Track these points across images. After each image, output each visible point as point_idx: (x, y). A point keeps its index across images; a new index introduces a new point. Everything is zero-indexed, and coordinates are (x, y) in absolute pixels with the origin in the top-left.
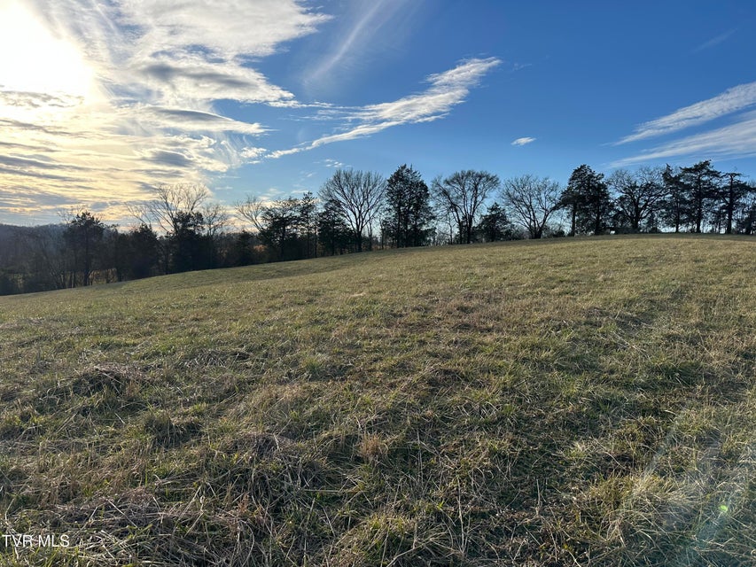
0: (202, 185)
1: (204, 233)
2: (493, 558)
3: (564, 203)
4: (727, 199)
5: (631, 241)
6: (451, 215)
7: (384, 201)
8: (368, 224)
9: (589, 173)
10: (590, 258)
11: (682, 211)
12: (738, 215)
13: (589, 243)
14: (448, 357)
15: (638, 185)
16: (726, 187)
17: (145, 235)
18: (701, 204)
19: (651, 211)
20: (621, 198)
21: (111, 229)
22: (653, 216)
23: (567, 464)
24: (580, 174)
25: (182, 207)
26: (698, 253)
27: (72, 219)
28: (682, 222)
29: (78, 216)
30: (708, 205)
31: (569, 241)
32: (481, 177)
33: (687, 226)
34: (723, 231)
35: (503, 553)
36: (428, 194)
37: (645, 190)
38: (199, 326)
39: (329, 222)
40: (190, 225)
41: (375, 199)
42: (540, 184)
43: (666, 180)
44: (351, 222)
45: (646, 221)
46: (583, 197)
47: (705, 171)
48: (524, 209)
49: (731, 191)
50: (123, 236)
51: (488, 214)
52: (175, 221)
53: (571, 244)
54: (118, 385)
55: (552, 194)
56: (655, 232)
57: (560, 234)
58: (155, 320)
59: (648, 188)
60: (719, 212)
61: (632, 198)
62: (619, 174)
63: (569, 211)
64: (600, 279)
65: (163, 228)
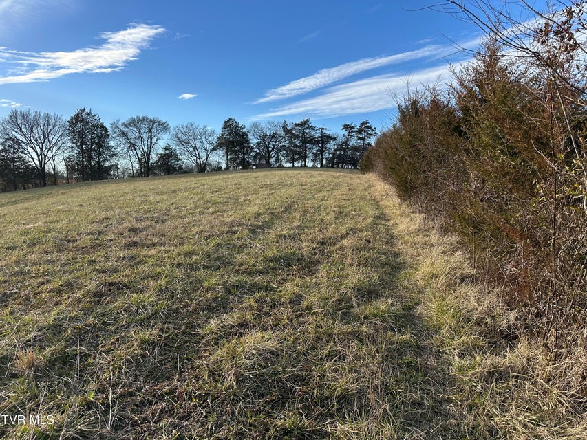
2: (136, 425)
3: (219, 146)
4: (320, 145)
5: (265, 173)
6: (131, 153)
7: (66, 139)
8: (51, 161)
9: (235, 124)
10: (237, 186)
11: (295, 153)
12: (327, 155)
13: (238, 175)
14: (115, 271)
15: (268, 134)
16: (319, 137)
18: (306, 148)
19: (277, 153)
20: (258, 143)
22: (278, 156)
23: (203, 337)
24: (229, 124)
26: (303, 180)
28: (295, 160)
30: (310, 149)
31: (225, 174)
32: (154, 122)
33: (299, 162)
34: (319, 166)
35: (144, 420)
36: (108, 135)
37: (272, 138)
39: (8, 159)
41: (56, 137)
42: (201, 130)
43: (284, 131)
44: (33, 159)
45: (274, 159)
46: (232, 142)
47: (307, 126)
48: (191, 149)
49: (322, 140)
51: (163, 153)
53: (226, 176)
55: (210, 139)
56: (281, 167)
57: (218, 169)
59: (274, 136)
60: (316, 153)
61: (265, 143)
62: (255, 125)
63: (224, 152)
64: (242, 200)
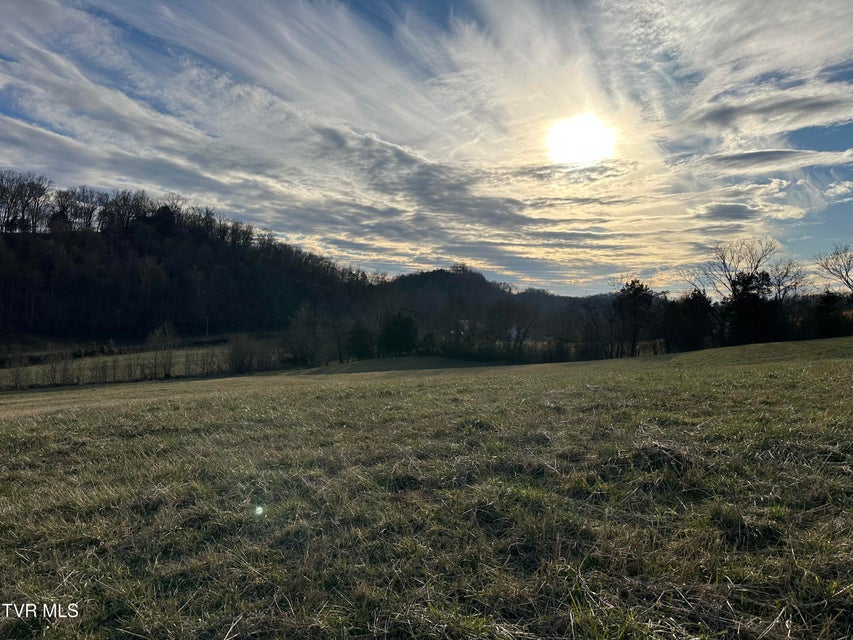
0: (770, 238)
1: (770, 297)
17: (698, 301)
21: (660, 296)
25: (744, 267)
27: (621, 288)
29: (627, 284)
38: (770, 411)
40: (753, 288)
50: (673, 303)
52: (734, 284)
54: (678, 466)
58: (715, 399)
65: (719, 292)
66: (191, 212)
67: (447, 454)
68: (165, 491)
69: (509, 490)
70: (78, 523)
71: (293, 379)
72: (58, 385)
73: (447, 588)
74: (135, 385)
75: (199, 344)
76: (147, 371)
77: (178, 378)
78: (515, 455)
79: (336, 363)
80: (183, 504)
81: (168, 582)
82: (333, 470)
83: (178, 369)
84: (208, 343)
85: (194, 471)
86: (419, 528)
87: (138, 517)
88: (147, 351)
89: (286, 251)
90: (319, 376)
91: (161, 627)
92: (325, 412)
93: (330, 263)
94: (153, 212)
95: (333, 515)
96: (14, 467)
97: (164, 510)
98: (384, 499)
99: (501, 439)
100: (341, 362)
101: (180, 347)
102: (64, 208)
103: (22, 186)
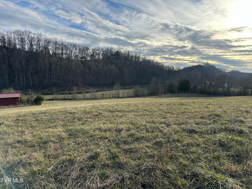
66: (124, 52)
67: (206, 124)
68: (123, 126)
69: (230, 137)
70: (103, 133)
71: (151, 99)
72: (93, 99)
73: (209, 165)
74: (111, 99)
75: (126, 89)
76: (114, 96)
77: (121, 98)
78: (231, 126)
79: (164, 95)
80: (127, 131)
81: (126, 150)
82: (168, 125)
83: (121, 95)
84: (129, 88)
85: (129, 122)
86: (198, 145)
87: (117, 132)
88: (113, 90)
89: (149, 62)
90: (159, 98)
91: (126, 162)
92: (163, 108)
93: (162, 64)
94: (114, 53)
95: (170, 138)
96: (87, 118)
97: (123, 131)
98: (185, 136)
99: (226, 120)
100: (165, 94)
101: (121, 89)
102: (93, 53)
103: (84, 48)
